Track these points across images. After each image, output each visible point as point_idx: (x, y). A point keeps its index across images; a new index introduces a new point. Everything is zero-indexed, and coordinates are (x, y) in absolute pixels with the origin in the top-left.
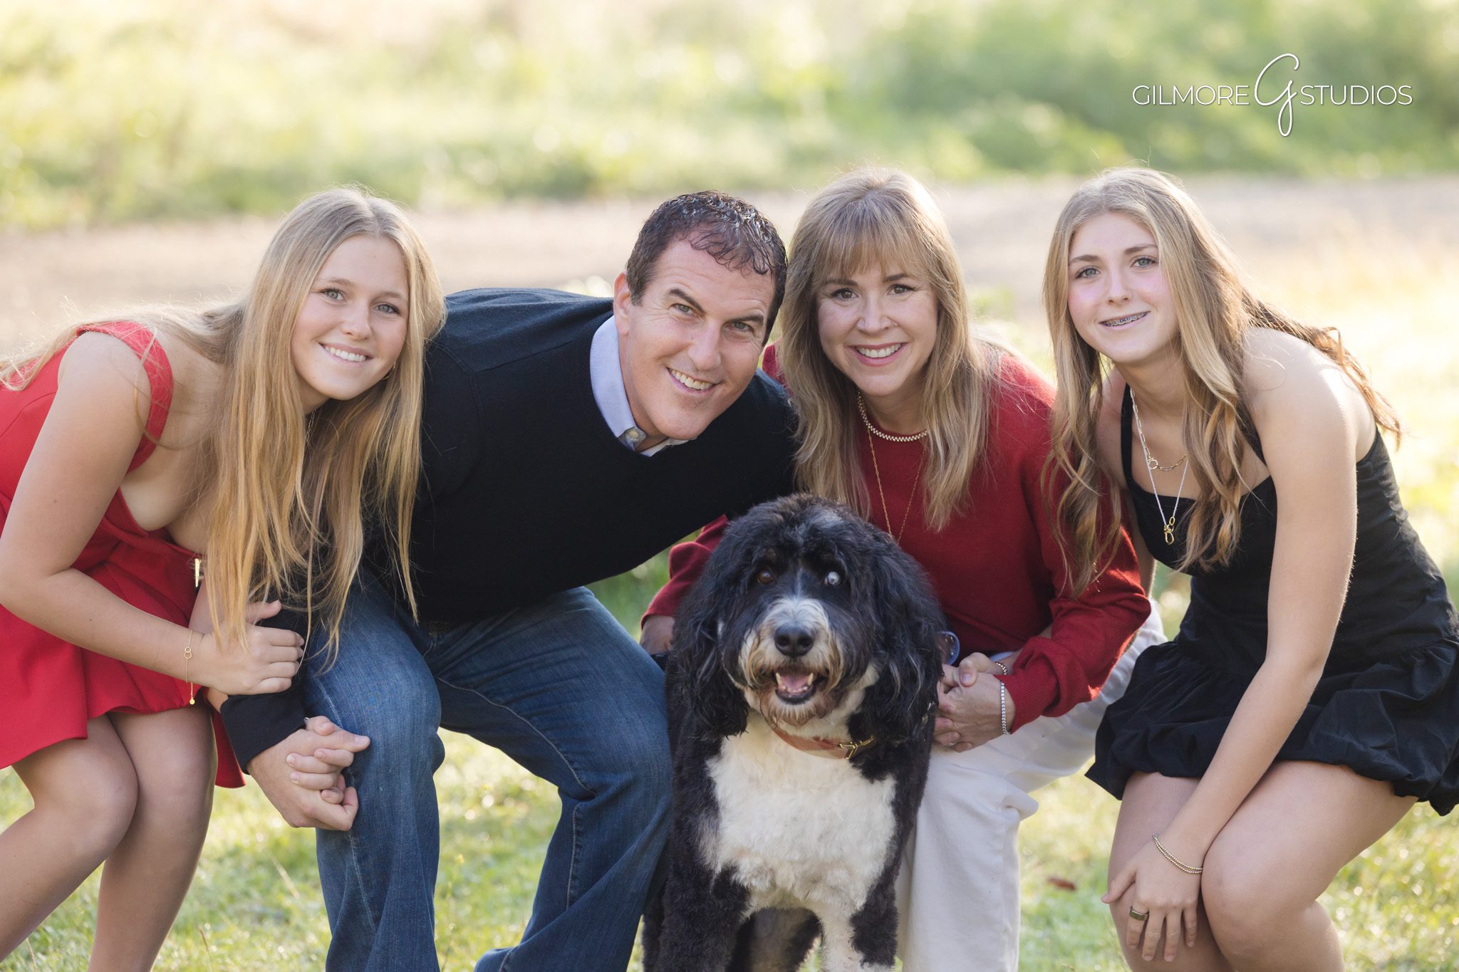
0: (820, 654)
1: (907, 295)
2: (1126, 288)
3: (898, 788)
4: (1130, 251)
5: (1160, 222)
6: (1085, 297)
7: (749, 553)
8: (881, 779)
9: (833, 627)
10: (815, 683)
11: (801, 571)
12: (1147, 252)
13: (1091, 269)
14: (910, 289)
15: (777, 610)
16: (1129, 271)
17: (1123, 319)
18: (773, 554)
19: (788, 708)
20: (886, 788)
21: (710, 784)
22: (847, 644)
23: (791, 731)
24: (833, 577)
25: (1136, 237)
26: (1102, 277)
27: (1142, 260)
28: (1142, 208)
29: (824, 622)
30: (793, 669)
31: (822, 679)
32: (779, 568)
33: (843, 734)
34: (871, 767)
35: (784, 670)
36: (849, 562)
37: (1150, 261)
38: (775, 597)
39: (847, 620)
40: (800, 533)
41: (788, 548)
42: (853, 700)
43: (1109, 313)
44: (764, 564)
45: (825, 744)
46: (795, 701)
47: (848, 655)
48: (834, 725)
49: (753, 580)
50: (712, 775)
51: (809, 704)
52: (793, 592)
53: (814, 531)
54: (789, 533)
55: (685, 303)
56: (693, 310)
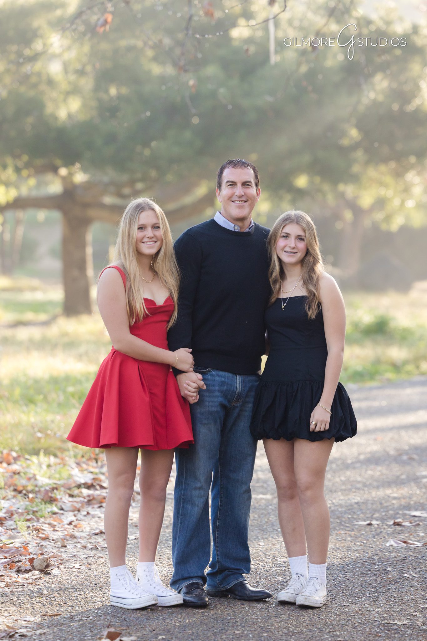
4: (299, 236)
13: (287, 236)
16: (296, 241)
25: (301, 233)
26: (289, 240)
27: (301, 239)
28: (304, 225)
37: (303, 239)
43: (287, 249)
55: (230, 183)
56: (233, 184)
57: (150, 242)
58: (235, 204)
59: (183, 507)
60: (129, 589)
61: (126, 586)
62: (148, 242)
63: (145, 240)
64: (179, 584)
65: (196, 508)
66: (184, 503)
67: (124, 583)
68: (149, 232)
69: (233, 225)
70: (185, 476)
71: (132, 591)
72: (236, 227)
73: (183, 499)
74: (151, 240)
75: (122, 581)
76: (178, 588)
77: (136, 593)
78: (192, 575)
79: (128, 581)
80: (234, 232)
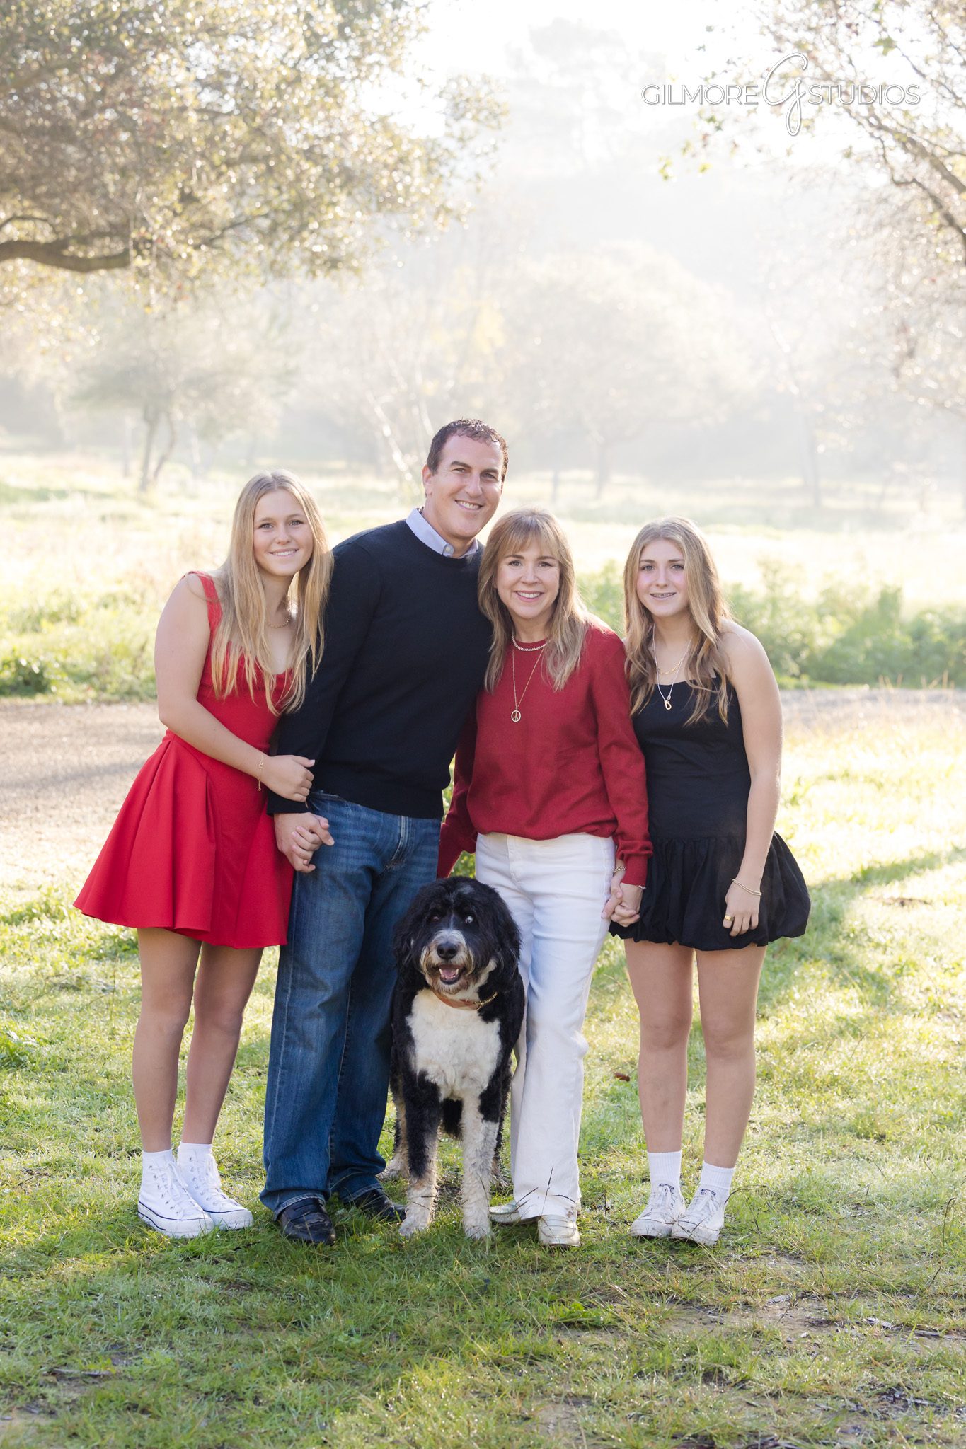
0: (461, 958)
1: (547, 568)
2: (667, 579)
3: (502, 1026)
4: (672, 561)
5: (689, 547)
6: (645, 579)
7: (428, 905)
8: (492, 1021)
9: (467, 943)
10: (460, 973)
11: (453, 916)
12: (680, 563)
13: (650, 566)
14: (549, 565)
15: (438, 936)
16: (669, 571)
17: (663, 595)
18: (440, 907)
19: (447, 986)
20: (495, 1025)
21: (409, 1029)
22: (475, 953)
23: (449, 997)
24: (470, 919)
25: (675, 555)
26: (655, 572)
27: (677, 566)
28: (679, 538)
29: (463, 941)
30: (448, 966)
31: (464, 970)
32: (442, 914)
33: (476, 997)
34: (487, 1015)
35: (443, 967)
36: (478, 911)
37: (681, 567)
38: (438, 929)
39: (477, 940)
40: (452, 897)
41: (447, 904)
42: (483, 979)
43: (655, 590)
44: (435, 912)
45: (466, 1003)
46: (449, 983)
47: (476, 959)
48: (471, 993)
49: (429, 921)
50: (409, 1024)
51: (457, 985)
52: (448, 927)
53: (460, 895)
54: (447, 896)
55: (460, 467)
56: (464, 469)
57: (284, 551)
58: (461, 508)
59: (286, 1053)
60: (167, 1198)
61: (164, 1190)
62: (280, 551)
63: (275, 547)
64: (281, 1198)
65: (313, 1054)
66: (287, 1044)
67: (162, 1184)
68: (280, 533)
69: (445, 543)
70: (292, 995)
71: (172, 1203)
72: (448, 549)
73: (287, 1037)
74: (285, 548)
75: (159, 1181)
76: (278, 1207)
77: (177, 1208)
78: (305, 1185)
79: (169, 1182)
80: (442, 556)
